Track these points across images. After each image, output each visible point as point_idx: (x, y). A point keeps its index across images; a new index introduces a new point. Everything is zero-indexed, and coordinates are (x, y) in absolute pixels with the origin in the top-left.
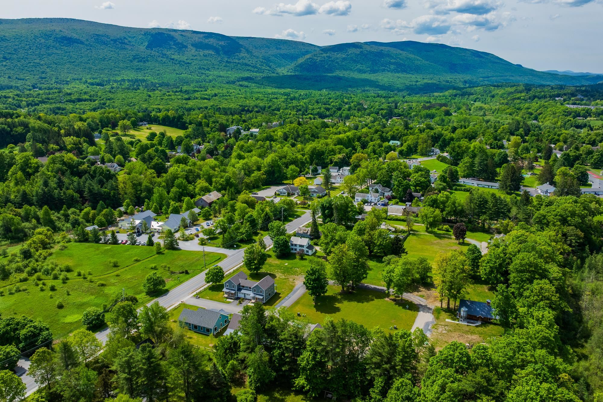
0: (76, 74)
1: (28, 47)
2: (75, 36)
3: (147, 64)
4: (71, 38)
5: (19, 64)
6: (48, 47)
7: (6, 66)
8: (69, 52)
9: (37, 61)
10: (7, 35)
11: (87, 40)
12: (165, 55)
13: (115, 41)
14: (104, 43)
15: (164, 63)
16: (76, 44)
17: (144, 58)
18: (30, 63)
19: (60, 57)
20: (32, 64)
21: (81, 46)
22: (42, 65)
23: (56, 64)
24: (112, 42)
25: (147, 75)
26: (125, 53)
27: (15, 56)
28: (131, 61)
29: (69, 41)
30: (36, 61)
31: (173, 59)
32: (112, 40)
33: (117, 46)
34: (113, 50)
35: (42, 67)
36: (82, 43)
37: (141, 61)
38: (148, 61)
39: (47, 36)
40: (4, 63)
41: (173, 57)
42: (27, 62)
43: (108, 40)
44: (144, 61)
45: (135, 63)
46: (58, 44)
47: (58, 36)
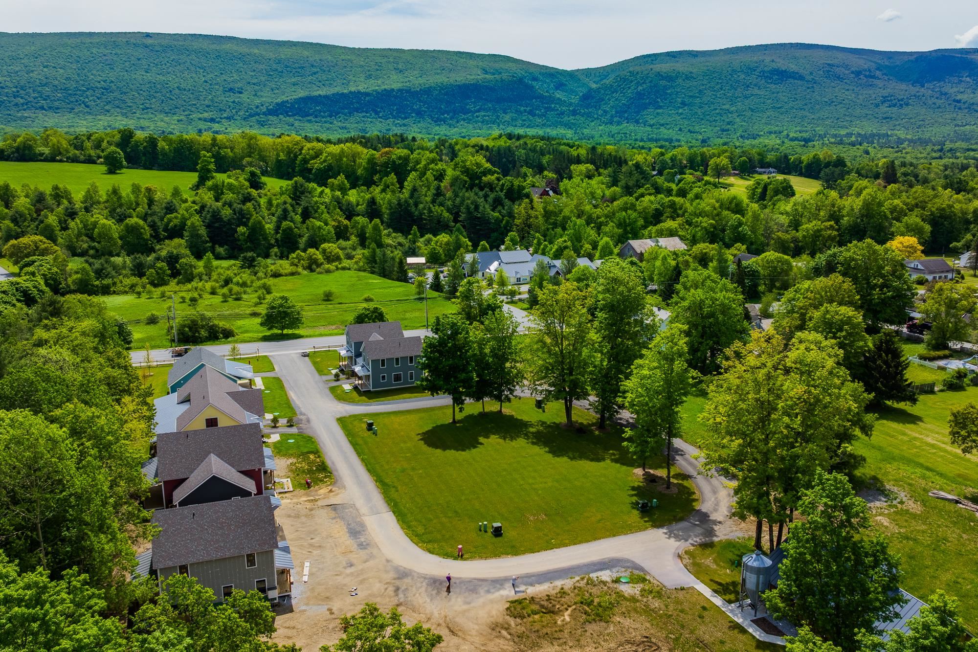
0: (777, 126)
1: (719, 86)
2: (793, 67)
3: (906, 110)
4: (785, 71)
5: (699, 111)
6: (748, 86)
7: (681, 114)
8: (778, 93)
9: (727, 107)
10: (694, 71)
11: (811, 73)
12: (946, 94)
13: (858, 73)
14: (839, 78)
15: (939, 107)
16: (792, 80)
17: (902, 100)
18: (716, 109)
19: (762, 100)
20: (717, 111)
21: (799, 82)
22: (731, 113)
23: (752, 110)
24: (853, 75)
25: (898, 128)
26: (871, 92)
27: (698, 101)
28: (877, 106)
29: (782, 75)
30: (724, 107)
31: (959, 101)
32: (853, 72)
33: (860, 82)
34: (851, 88)
35: (730, 115)
36: (801, 78)
37: (894, 106)
38: (907, 105)
39: (750, 70)
40: (680, 111)
41: (959, 97)
42: (712, 108)
43: (847, 72)
44: (901, 105)
45: (884, 108)
46: (763, 81)
47: (766, 69)
